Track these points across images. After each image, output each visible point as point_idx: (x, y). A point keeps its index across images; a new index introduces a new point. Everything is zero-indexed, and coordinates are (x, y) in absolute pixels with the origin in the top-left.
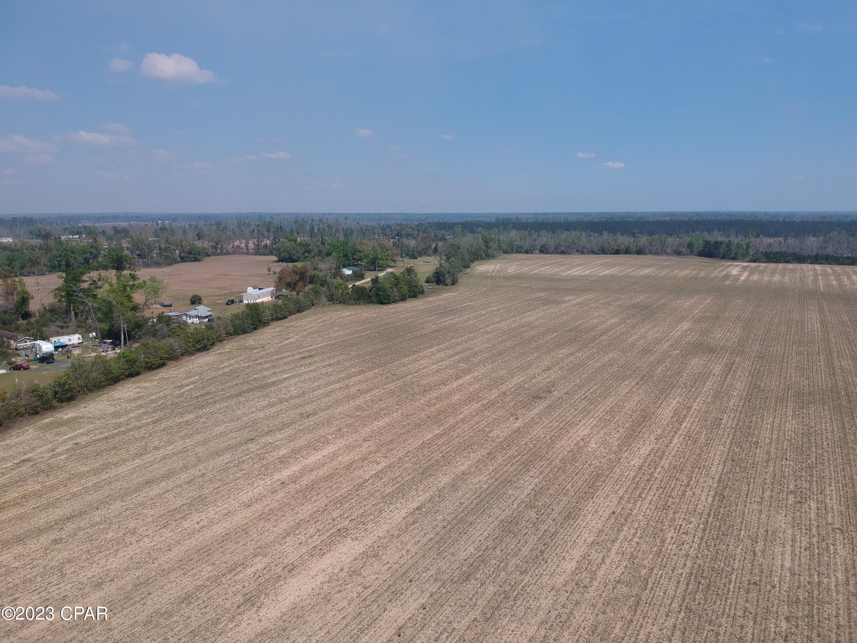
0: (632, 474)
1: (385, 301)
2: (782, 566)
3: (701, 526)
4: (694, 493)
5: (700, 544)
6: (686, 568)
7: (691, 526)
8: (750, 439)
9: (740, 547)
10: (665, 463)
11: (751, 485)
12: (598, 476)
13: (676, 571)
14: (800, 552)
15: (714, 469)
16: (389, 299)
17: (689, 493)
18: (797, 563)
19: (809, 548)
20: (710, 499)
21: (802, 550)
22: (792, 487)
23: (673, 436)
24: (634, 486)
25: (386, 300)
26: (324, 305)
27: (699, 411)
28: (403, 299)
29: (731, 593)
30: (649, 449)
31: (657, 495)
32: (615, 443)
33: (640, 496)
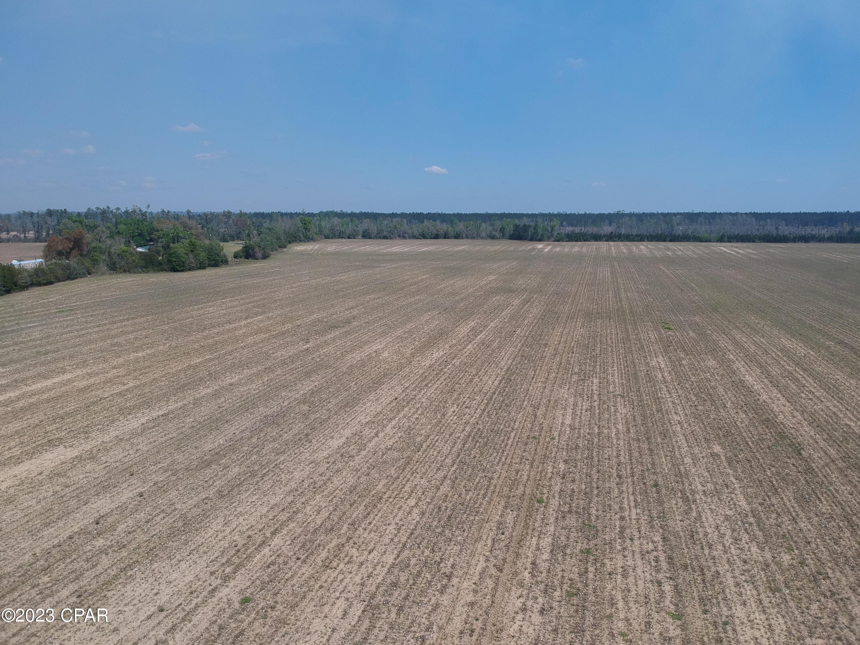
0: (421, 371)
1: (178, 268)
2: (563, 423)
3: (485, 401)
4: (481, 380)
5: (481, 414)
6: (465, 432)
7: (474, 402)
8: (541, 342)
9: (522, 413)
10: (457, 362)
11: (538, 371)
12: (385, 375)
13: (453, 435)
14: (581, 413)
15: (503, 363)
16: (184, 266)
17: (476, 379)
18: (577, 420)
19: (590, 409)
20: (496, 383)
21: (583, 411)
22: (576, 370)
23: (468, 344)
24: (421, 379)
25: (180, 267)
26: (103, 274)
27: (495, 328)
28: (202, 266)
29: (508, 447)
30: (442, 353)
31: (444, 384)
32: (408, 352)
33: (426, 385)
